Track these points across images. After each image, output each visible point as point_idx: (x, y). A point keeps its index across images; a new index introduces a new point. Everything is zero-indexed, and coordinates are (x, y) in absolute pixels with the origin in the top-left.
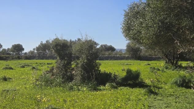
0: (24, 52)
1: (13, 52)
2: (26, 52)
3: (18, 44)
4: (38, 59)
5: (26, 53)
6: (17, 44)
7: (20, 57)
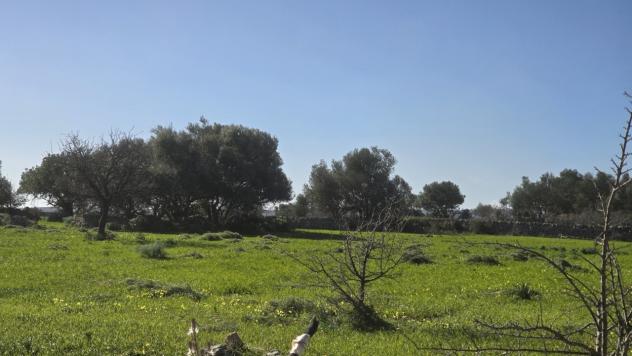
0: (462, 207)
1: (427, 206)
2: (468, 210)
3: (447, 181)
6: (444, 183)
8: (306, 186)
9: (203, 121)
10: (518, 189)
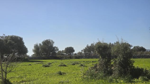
0: (74, 53)
1: (66, 53)
4: (85, 58)
5: (75, 54)
6: (69, 47)
7: (72, 57)
8: (33, 49)
9: (4, 35)
10: (86, 48)
